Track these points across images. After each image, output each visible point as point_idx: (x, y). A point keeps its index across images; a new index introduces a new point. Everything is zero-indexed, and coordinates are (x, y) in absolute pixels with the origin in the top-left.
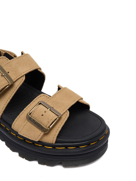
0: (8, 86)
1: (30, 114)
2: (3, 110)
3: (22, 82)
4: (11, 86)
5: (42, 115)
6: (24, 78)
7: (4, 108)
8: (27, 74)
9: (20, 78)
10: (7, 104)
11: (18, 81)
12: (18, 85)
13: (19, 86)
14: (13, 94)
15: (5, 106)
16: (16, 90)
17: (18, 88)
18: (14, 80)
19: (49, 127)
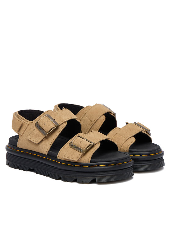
0: (55, 128)
1: (72, 143)
2: (50, 147)
3: (65, 126)
4: (57, 128)
5: (81, 142)
6: (66, 124)
7: (51, 145)
8: (69, 121)
9: (63, 123)
10: (53, 142)
11: (61, 125)
12: (61, 128)
13: (63, 129)
14: (58, 134)
15: (52, 144)
16: (61, 131)
17: (61, 130)
18: (59, 124)
19: (86, 149)
